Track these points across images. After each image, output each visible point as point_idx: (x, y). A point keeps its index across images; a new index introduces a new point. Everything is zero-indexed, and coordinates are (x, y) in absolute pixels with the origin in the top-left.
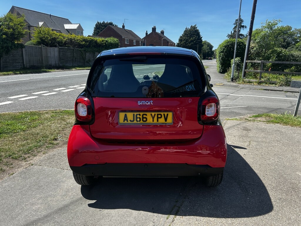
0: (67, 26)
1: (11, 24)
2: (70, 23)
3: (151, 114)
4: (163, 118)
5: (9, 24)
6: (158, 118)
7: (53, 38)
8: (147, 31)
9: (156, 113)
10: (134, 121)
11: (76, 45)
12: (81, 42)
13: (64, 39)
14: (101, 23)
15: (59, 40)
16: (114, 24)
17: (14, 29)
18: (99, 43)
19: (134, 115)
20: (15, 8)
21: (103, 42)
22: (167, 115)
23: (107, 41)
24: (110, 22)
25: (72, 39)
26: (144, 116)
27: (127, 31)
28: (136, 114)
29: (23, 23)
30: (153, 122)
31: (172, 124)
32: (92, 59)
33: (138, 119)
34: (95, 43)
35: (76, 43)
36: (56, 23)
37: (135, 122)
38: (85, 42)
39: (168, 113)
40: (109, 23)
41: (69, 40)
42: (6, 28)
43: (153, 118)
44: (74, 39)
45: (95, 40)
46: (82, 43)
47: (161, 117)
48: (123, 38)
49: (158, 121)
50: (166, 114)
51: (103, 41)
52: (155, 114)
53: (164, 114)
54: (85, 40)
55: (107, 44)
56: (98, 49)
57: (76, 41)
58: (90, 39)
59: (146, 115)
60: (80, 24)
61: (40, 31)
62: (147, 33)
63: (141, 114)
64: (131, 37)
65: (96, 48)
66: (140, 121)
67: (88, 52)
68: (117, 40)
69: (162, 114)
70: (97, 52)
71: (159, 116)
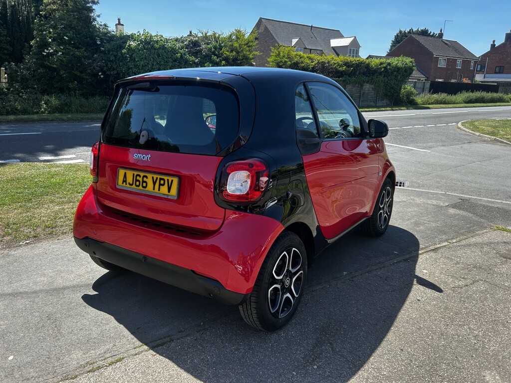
0: (335, 43)
1: (236, 45)
2: (341, 36)
3: (153, 177)
4: (166, 187)
5: (232, 45)
6: (160, 185)
7: (294, 63)
8: (494, 41)
9: (159, 177)
10: (132, 185)
11: (331, 72)
12: (340, 67)
13: (312, 64)
14: (406, 31)
15: (303, 65)
16: (431, 32)
17: (238, 52)
18: (373, 68)
19: (134, 174)
20: (263, 20)
21: (382, 66)
22: (172, 181)
23: (389, 64)
24: (423, 28)
25: (325, 63)
26: (145, 179)
27: (446, 44)
28: (136, 173)
29: (252, 42)
30: (153, 191)
31: (176, 198)
32: (356, 95)
33: (138, 183)
34: (366, 68)
35: (331, 68)
36: (318, 39)
37: (134, 186)
38: (348, 67)
39: (172, 179)
40: (422, 30)
41: (320, 65)
42: (228, 51)
43: (154, 183)
44: (329, 62)
45: (367, 62)
46: (341, 69)
47: (163, 185)
48: (435, 56)
49: (159, 190)
50: (170, 179)
51: (381, 64)
52: (157, 178)
53: (168, 180)
54: (348, 63)
55: (390, 69)
56: (370, 78)
57: (331, 65)
58: (358, 61)
59: (147, 178)
60: (355, 37)
61: (279, 52)
62: (493, 46)
63: (142, 174)
64: (452, 55)
65: (366, 76)
66: (139, 186)
67: (349, 84)
68: (411, 62)
69: (166, 178)
70: (367, 82)
71: (162, 182)
